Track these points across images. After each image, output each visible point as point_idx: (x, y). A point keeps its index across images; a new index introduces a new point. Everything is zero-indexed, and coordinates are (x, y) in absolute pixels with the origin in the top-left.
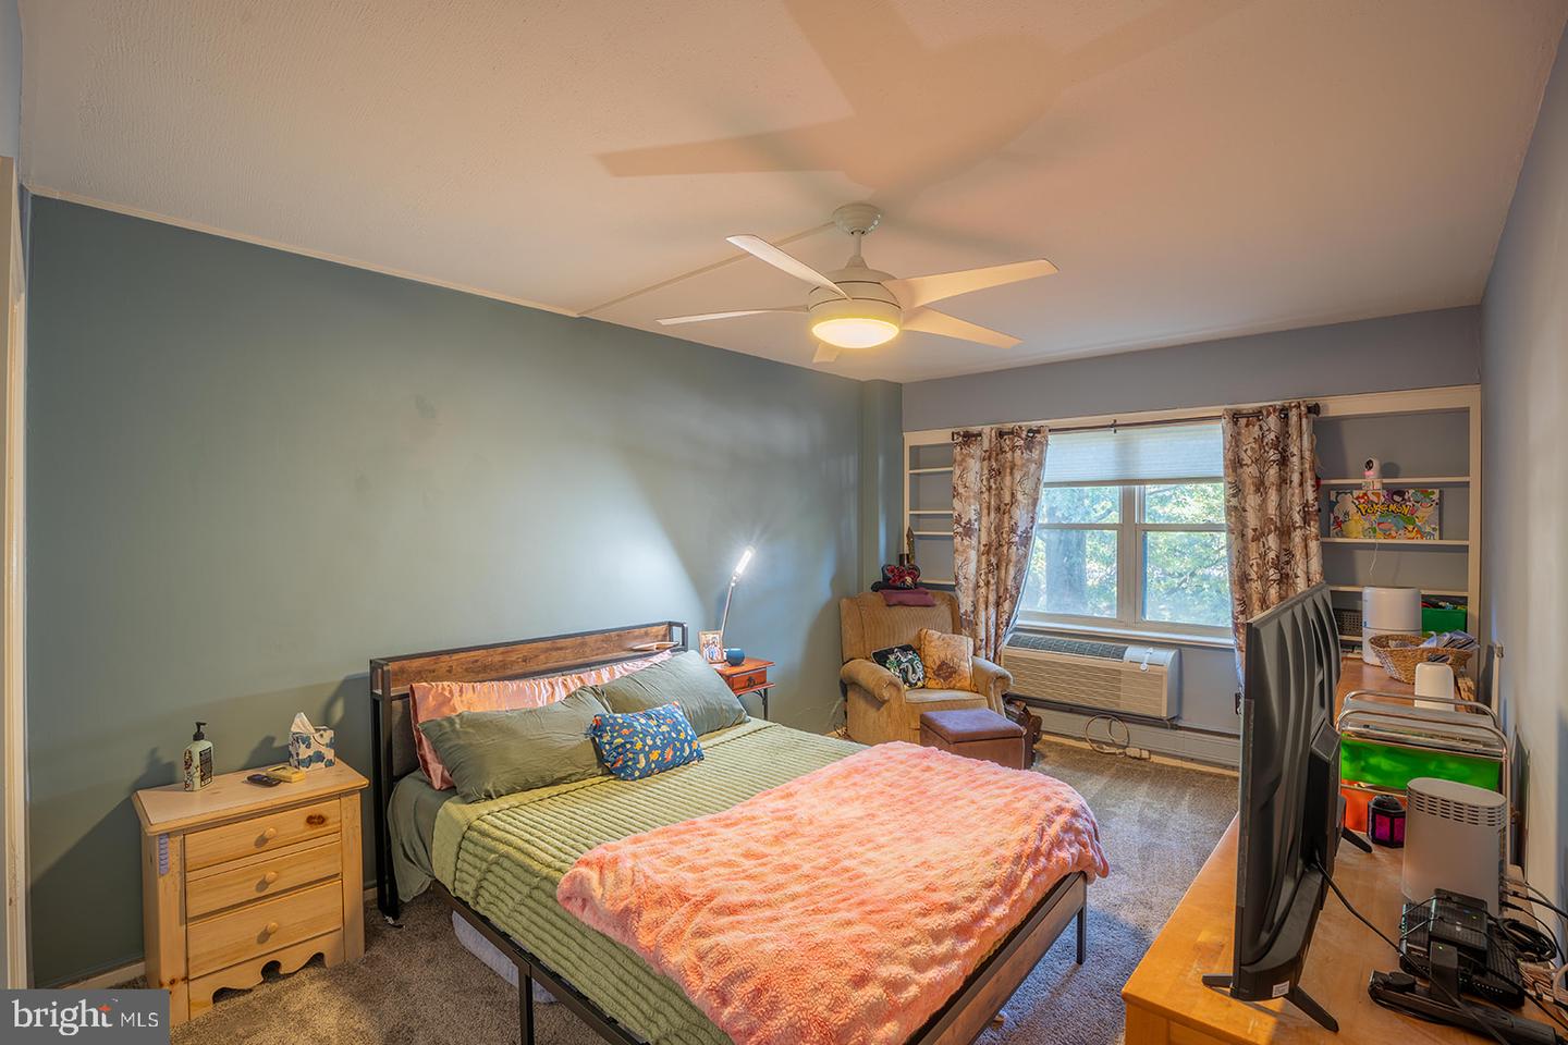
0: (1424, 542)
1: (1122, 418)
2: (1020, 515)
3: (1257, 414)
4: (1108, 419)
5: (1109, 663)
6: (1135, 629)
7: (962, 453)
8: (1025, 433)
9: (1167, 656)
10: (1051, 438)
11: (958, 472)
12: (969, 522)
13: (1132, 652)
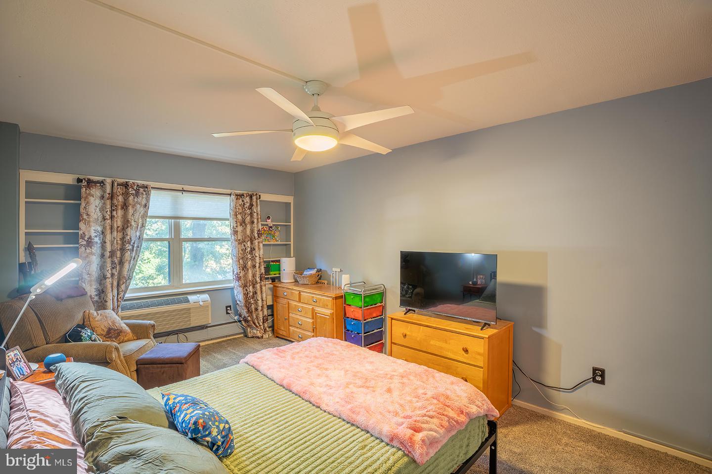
0: (277, 243)
1: (186, 187)
2: (132, 234)
3: (242, 195)
4: (180, 187)
5: (184, 306)
6: (180, 288)
7: (86, 193)
8: (136, 186)
9: (206, 297)
10: (153, 192)
11: (83, 205)
12: (90, 238)
13: (192, 298)
